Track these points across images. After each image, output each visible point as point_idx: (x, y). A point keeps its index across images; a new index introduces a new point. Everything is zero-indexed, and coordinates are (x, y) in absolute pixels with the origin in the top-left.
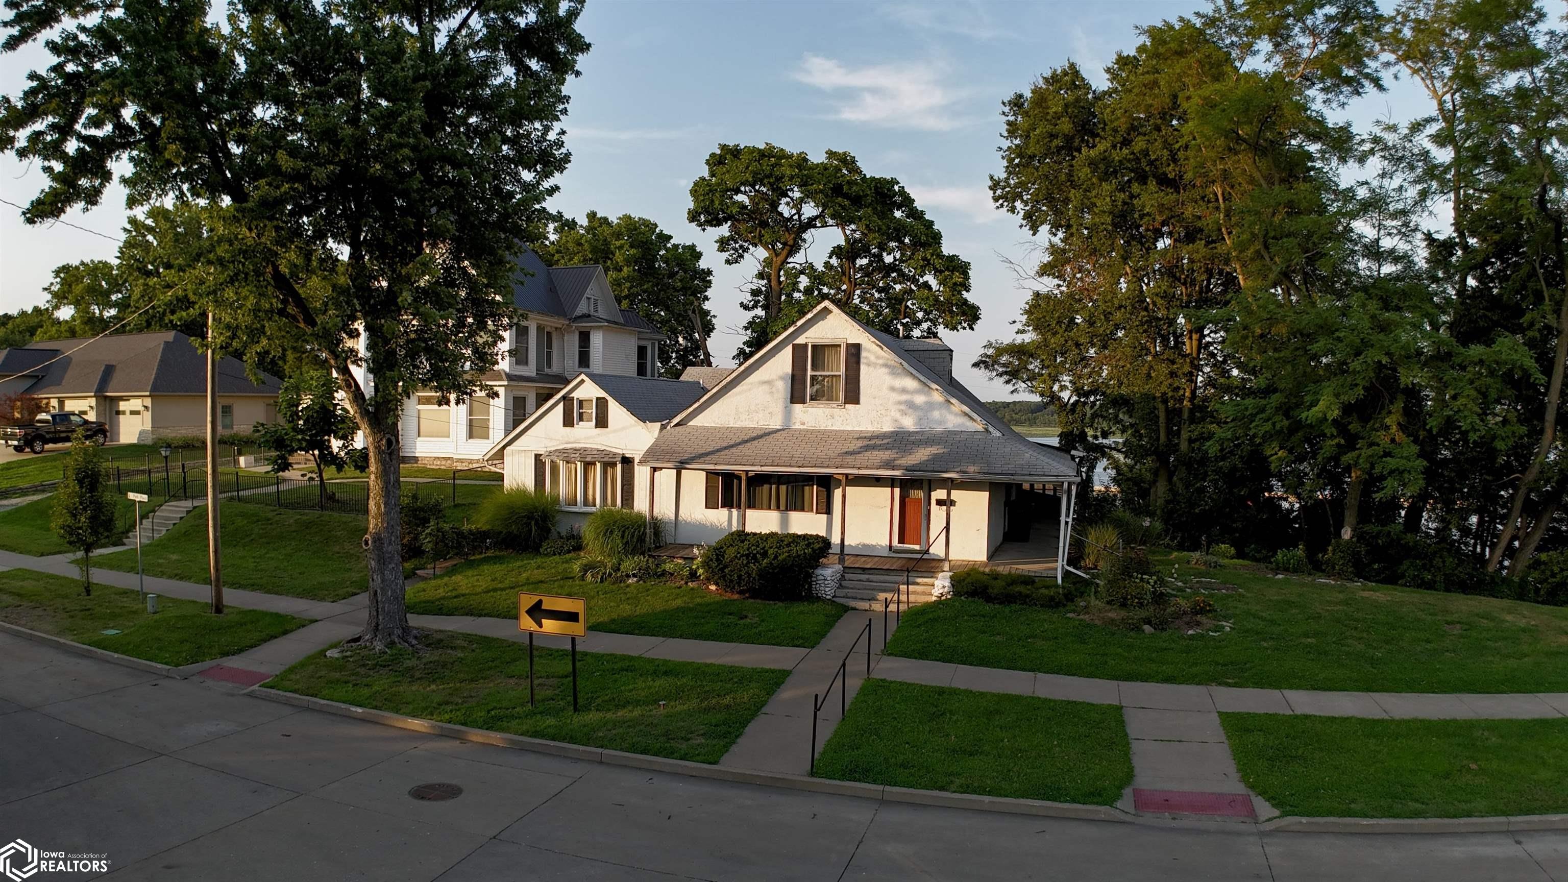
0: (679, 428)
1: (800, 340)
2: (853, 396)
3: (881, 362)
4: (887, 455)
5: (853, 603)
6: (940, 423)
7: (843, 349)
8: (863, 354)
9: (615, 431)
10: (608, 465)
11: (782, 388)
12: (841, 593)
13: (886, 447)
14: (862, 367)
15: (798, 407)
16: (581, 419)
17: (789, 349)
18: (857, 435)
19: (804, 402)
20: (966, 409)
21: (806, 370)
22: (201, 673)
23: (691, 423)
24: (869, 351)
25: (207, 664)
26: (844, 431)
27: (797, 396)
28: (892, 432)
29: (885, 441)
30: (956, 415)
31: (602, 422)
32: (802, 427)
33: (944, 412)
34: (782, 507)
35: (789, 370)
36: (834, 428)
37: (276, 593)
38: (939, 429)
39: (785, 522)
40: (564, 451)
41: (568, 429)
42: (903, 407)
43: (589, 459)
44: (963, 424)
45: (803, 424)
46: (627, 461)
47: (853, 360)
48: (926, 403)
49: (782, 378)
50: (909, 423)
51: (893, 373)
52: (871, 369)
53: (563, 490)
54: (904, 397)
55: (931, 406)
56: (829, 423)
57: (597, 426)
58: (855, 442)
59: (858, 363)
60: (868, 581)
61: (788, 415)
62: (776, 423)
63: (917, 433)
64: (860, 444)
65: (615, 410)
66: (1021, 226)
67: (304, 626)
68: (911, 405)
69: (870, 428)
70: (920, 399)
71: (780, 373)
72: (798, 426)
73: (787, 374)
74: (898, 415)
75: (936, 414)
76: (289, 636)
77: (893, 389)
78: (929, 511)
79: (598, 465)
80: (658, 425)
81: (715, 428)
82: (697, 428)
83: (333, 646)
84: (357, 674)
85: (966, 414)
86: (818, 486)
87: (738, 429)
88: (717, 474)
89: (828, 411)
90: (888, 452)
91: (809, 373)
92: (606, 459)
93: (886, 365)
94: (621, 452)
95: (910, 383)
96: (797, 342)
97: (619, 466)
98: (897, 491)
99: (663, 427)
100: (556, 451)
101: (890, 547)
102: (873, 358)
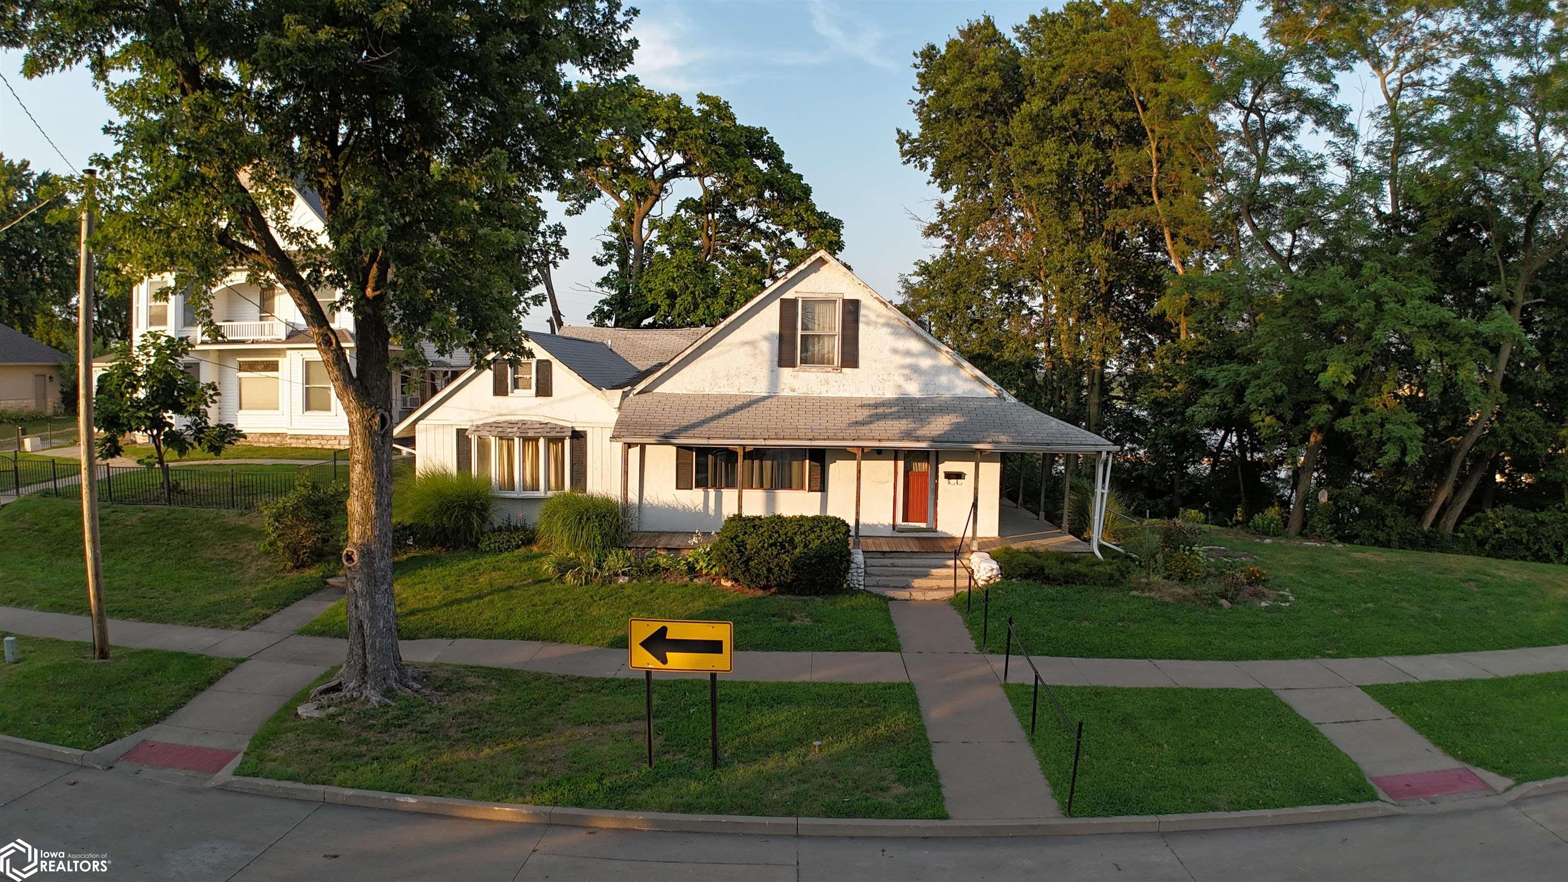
0: (642, 396)
1: (789, 295)
2: (850, 359)
3: (882, 321)
4: (903, 425)
5: (890, 593)
6: (948, 389)
7: (839, 306)
8: (863, 312)
9: (561, 400)
10: (555, 440)
11: (767, 350)
12: (871, 581)
13: (897, 417)
14: (861, 326)
15: (786, 372)
16: (516, 386)
17: (777, 303)
18: (859, 403)
19: (793, 365)
20: (979, 373)
21: (795, 328)
22: (127, 756)
23: (657, 390)
24: (868, 308)
25: (128, 741)
26: (841, 399)
27: (785, 359)
28: (897, 399)
29: (894, 409)
30: (966, 380)
31: (544, 389)
32: (792, 394)
33: (952, 376)
34: (767, 484)
35: (776, 329)
36: (829, 395)
37: (159, 621)
38: (947, 395)
39: (771, 502)
40: (495, 425)
41: (500, 399)
42: (907, 372)
43: (531, 434)
44: (972, 391)
45: (793, 390)
46: (578, 437)
47: (850, 318)
48: (933, 367)
49: (767, 338)
50: (913, 389)
51: (896, 331)
52: (871, 328)
53: (495, 471)
54: (908, 360)
55: (937, 370)
56: (824, 389)
57: (539, 393)
58: (859, 410)
59: (857, 321)
60: (893, 566)
61: (774, 381)
62: (760, 389)
63: (925, 399)
64: (866, 412)
65: (561, 374)
66: (929, 183)
67: (231, 669)
68: (915, 369)
69: (871, 395)
70: (925, 363)
71: (765, 332)
72: (786, 393)
73: (773, 334)
74: (901, 381)
75: (944, 379)
76: (220, 685)
77: (895, 351)
78: (937, 485)
79: (542, 442)
80: (619, 392)
81: (689, 396)
82: (666, 396)
83: (303, 698)
84: (366, 742)
85: (977, 378)
86: (811, 459)
87: (716, 396)
88: (688, 448)
89: (822, 376)
90: (904, 422)
91: (800, 332)
92: (553, 434)
93: (887, 325)
94: (570, 425)
95: (915, 345)
96: (785, 296)
97: (567, 443)
98: (901, 464)
99: (625, 395)
100: (485, 425)
101: (894, 526)
102: (873, 317)
